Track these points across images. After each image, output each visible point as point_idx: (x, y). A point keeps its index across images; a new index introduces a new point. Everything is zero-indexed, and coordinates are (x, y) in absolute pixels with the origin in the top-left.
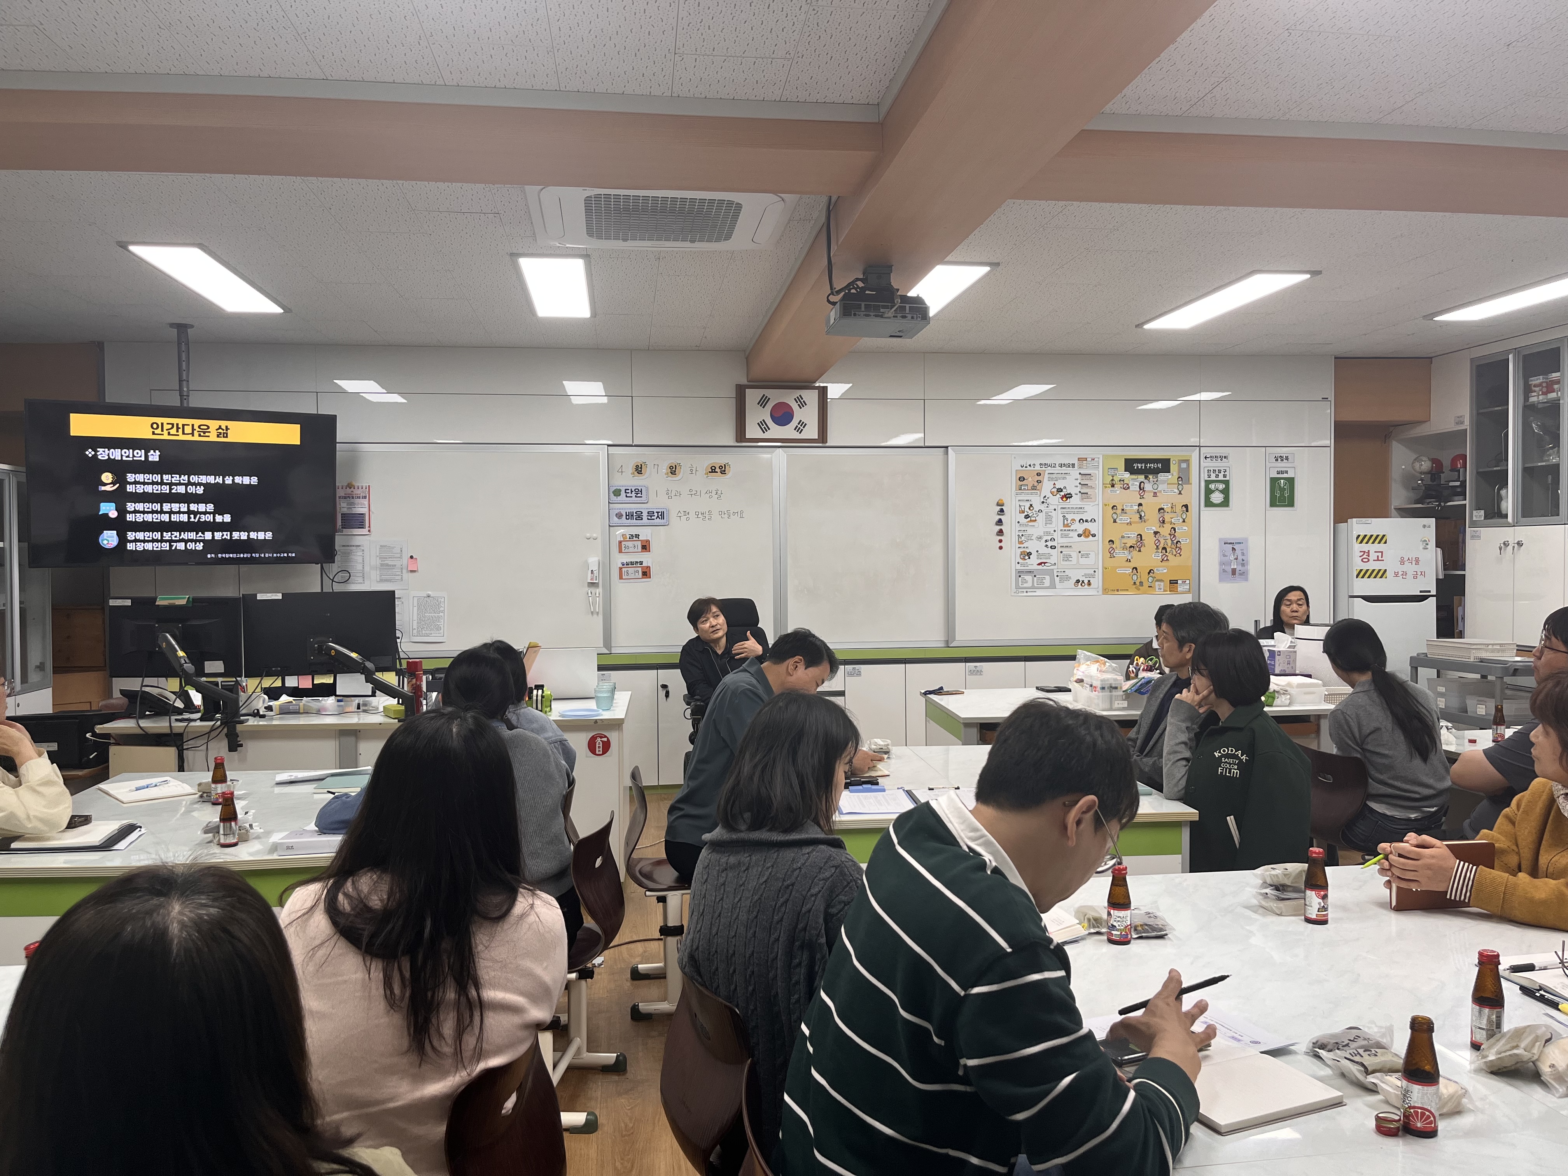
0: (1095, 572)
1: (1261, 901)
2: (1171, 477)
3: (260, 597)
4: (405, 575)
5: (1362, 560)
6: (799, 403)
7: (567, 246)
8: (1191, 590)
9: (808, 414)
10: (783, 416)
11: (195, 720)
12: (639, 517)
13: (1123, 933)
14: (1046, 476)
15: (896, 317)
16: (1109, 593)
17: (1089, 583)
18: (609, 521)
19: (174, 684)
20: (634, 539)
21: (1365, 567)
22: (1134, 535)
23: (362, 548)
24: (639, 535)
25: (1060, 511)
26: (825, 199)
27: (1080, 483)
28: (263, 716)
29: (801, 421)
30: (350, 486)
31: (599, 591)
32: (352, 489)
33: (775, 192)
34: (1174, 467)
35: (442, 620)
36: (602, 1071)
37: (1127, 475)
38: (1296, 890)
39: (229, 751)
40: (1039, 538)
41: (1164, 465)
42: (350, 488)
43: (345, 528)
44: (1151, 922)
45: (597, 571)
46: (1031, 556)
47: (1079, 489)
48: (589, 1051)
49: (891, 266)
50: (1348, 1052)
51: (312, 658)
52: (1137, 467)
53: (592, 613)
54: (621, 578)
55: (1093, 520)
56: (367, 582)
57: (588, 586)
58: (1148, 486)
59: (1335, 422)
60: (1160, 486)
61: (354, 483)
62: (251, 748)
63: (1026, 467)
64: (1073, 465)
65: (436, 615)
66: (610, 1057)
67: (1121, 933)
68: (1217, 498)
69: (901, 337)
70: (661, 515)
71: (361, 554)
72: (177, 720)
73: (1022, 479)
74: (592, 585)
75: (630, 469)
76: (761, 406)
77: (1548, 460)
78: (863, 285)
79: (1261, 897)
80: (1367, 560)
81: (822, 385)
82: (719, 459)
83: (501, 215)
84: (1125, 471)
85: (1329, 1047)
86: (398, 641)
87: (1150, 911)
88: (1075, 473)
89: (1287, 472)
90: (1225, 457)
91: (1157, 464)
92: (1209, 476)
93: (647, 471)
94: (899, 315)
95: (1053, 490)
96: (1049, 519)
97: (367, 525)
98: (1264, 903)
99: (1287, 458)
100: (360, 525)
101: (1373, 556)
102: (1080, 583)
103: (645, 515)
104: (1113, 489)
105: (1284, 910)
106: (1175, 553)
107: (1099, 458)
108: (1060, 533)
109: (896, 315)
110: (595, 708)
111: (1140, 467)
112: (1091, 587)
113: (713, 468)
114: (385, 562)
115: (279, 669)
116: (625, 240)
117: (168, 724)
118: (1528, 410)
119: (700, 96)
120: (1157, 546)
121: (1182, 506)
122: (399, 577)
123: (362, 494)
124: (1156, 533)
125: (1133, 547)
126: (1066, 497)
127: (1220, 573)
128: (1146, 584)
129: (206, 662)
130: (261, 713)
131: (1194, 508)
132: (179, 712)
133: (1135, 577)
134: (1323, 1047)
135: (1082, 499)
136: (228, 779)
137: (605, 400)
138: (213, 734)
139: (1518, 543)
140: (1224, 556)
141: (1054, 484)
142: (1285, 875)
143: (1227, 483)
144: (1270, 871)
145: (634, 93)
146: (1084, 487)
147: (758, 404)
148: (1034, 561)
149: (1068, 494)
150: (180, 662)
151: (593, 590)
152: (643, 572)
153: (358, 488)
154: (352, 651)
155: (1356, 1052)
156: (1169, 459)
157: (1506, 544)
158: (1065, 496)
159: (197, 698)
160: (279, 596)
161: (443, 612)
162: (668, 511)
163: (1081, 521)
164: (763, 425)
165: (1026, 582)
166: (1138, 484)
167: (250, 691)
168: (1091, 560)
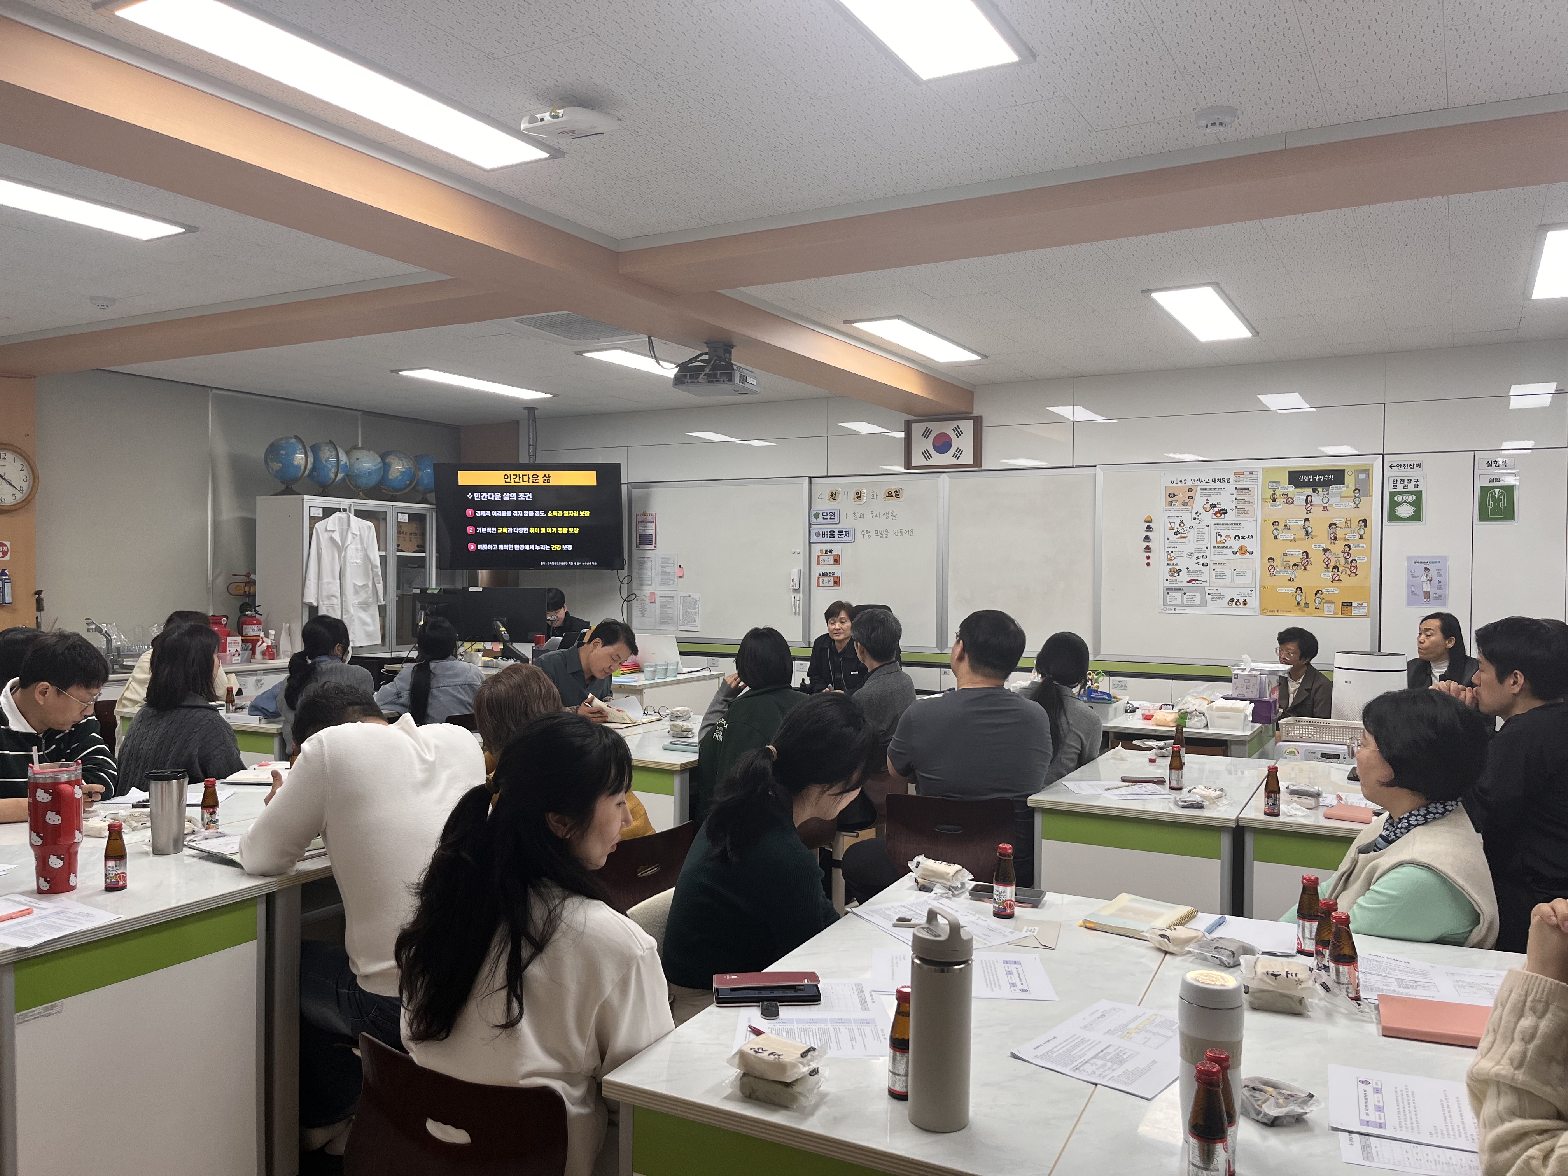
4: (676, 580)
6: (958, 432)
8: (1371, 614)
9: (964, 443)
10: (943, 445)
12: (832, 536)
14: (1199, 491)
16: (1268, 613)
17: (1245, 602)
18: (810, 539)
20: (829, 553)
22: (1298, 553)
23: (651, 559)
24: (832, 551)
25: (1212, 527)
27: (1236, 499)
29: (958, 448)
31: (801, 596)
32: (645, 516)
34: (1349, 479)
35: (698, 615)
37: (1292, 488)
40: (1190, 555)
41: (1338, 477)
43: (640, 544)
45: (798, 580)
46: (1180, 573)
47: (1235, 504)
52: (1304, 479)
53: (796, 614)
54: (818, 586)
55: (1250, 537)
56: (652, 584)
57: (792, 591)
60: (1331, 499)
61: (647, 512)
63: (1177, 483)
64: (1229, 480)
65: (694, 611)
68: (1405, 511)
70: (849, 534)
71: (650, 563)
73: (1173, 495)
74: (796, 591)
75: (827, 496)
76: (925, 437)
81: (978, 415)
82: (894, 485)
84: (1289, 484)
88: (1230, 488)
89: (1504, 480)
90: (1417, 465)
91: (1329, 475)
92: (1395, 487)
93: (839, 497)
95: (1206, 506)
96: (1200, 536)
97: (654, 542)
99: (1503, 463)
100: (649, 542)
102: (1234, 603)
103: (836, 533)
107: (1258, 472)
108: (1213, 550)
111: (1307, 480)
113: (890, 493)
114: (665, 570)
121: (1360, 521)
122: (672, 581)
123: (650, 520)
125: (1298, 565)
126: (1220, 513)
127: (1408, 598)
131: (1374, 523)
133: (1299, 598)
135: (1238, 515)
140: (1414, 576)
141: (1207, 500)
143: (1419, 495)
146: (1239, 502)
147: (923, 435)
148: (1184, 577)
149: (1223, 510)
151: (798, 595)
152: (836, 581)
153: (651, 516)
156: (1343, 471)
160: (481, 589)
161: (698, 608)
162: (854, 530)
163: (1237, 537)
164: (926, 454)
165: (1175, 599)
166: (1305, 498)
168: (1247, 579)
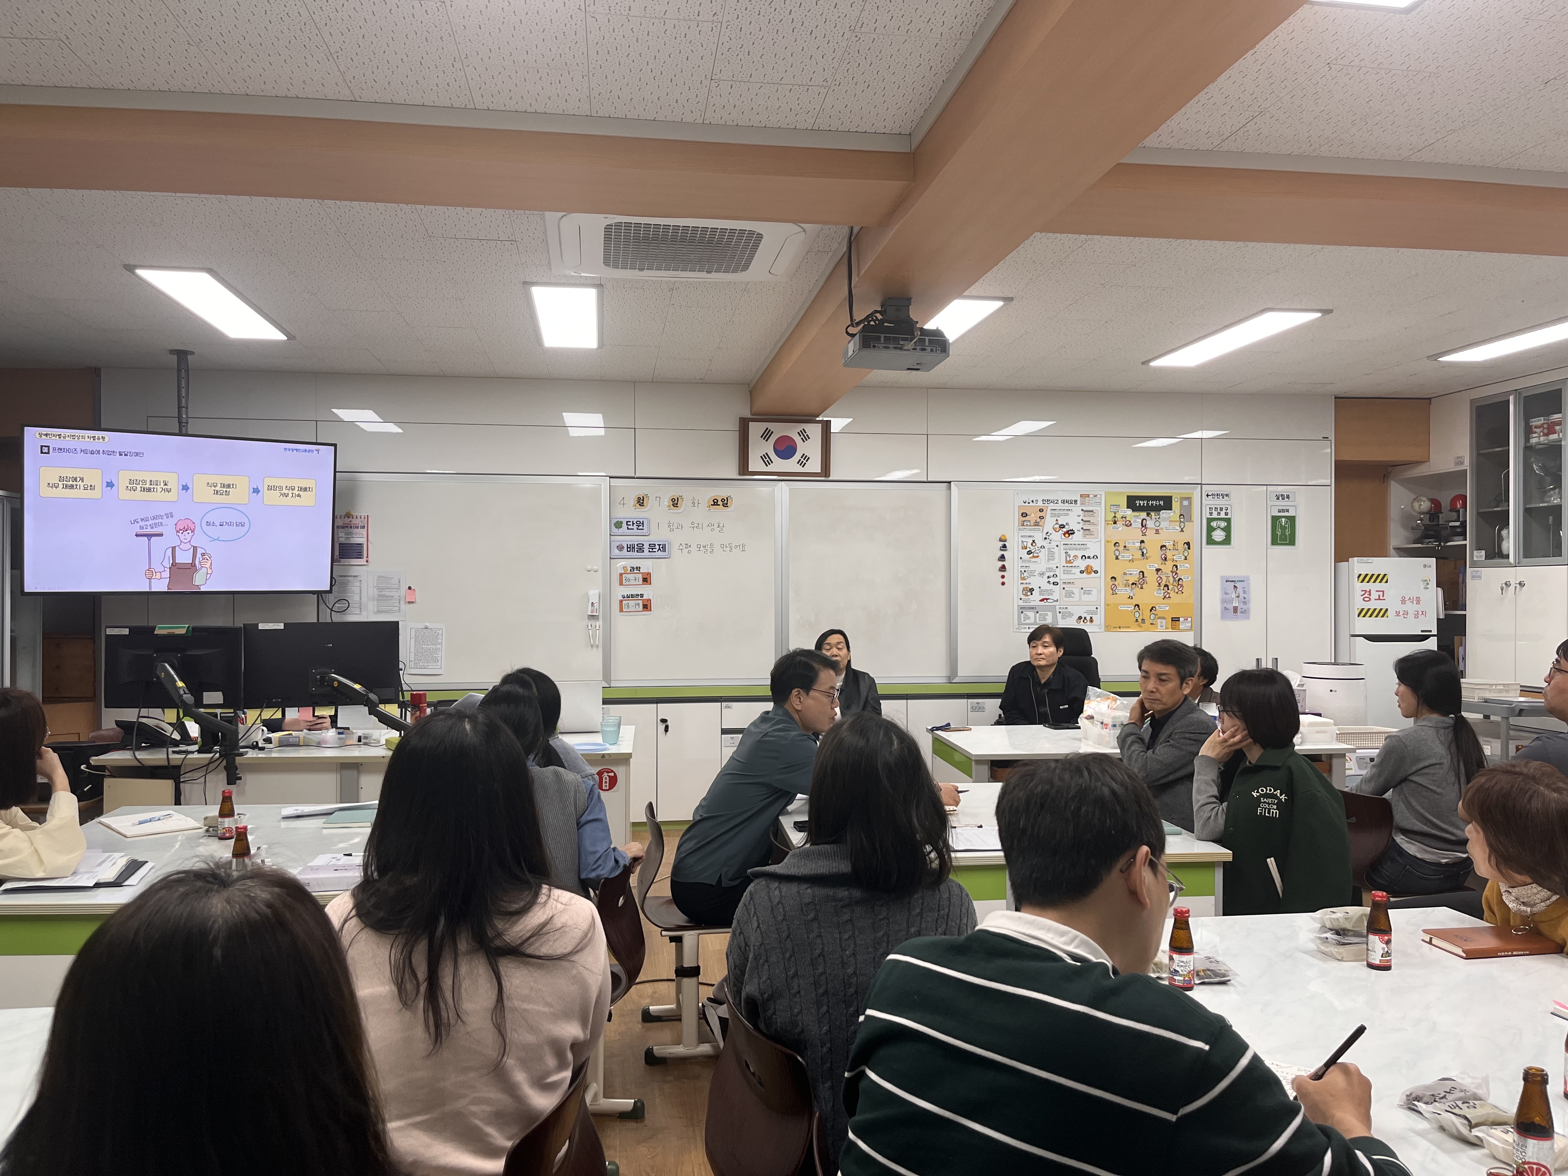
0: (1097, 608)
1: (1320, 946)
2: (1173, 514)
3: (261, 626)
4: (403, 606)
5: (1363, 599)
6: (802, 436)
7: (582, 274)
8: (1193, 628)
9: (811, 448)
10: (786, 449)
11: (193, 752)
12: (641, 549)
13: (1187, 978)
14: (1049, 512)
15: (916, 349)
16: (1112, 630)
17: (1091, 620)
18: (610, 553)
19: (171, 715)
20: (635, 571)
21: (1366, 606)
22: (1136, 572)
23: (360, 579)
24: (640, 568)
25: (1062, 547)
26: (846, 230)
27: (1082, 520)
28: (262, 749)
29: (804, 454)
30: (348, 515)
31: (599, 623)
32: (351, 519)
33: (795, 222)
34: (1175, 505)
35: (440, 652)
36: (618, 1117)
37: (1129, 512)
38: (1357, 934)
39: (228, 784)
40: (1042, 574)
41: (1166, 503)
42: (349, 518)
43: (342, 558)
44: (1213, 967)
45: (598, 604)
46: (1033, 592)
47: (1081, 526)
48: (605, 1097)
49: (910, 299)
50: (1447, 1104)
51: (314, 689)
52: (1140, 504)
53: (592, 646)
54: (621, 610)
55: (1095, 557)
56: (364, 613)
57: (588, 618)
58: (1150, 523)
59: (1335, 461)
60: (1162, 523)
61: (352, 513)
62: (250, 781)
63: (1029, 503)
64: (1076, 501)
65: (434, 647)
66: (627, 1103)
67: (1185, 978)
68: (1219, 535)
69: (918, 369)
70: (662, 548)
71: (358, 584)
72: (174, 752)
73: (1024, 515)
74: (592, 617)
75: (632, 501)
76: (764, 439)
77: (1549, 502)
78: (881, 317)
79: (1319, 941)
80: (1368, 599)
81: (825, 419)
82: (721, 491)
83: (518, 243)
84: (1128, 508)
85: (1425, 1099)
86: (401, 672)
87: (1210, 955)
88: (1077, 509)
89: (1288, 511)
90: (1227, 495)
91: (1159, 501)
92: (1211, 514)
93: (650, 503)
94: (918, 348)
95: (1056, 526)
96: (1051, 556)
97: (365, 555)
98: (1323, 948)
99: (1288, 497)
100: (358, 555)
101: (1374, 595)
102: (1082, 620)
103: (646, 547)
104: (1115, 525)
105: (1344, 955)
106: (1177, 591)
107: (1101, 495)
108: (1062, 569)
109: (915, 347)
110: (601, 742)
111: (1142, 505)
112: (1093, 624)
113: (715, 501)
114: (383, 593)
115: (280, 700)
116: (641, 269)
117: (165, 756)
118: (1528, 450)
119: (731, 123)
120: (1159, 584)
121: (1184, 544)
122: (397, 609)
123: (360, 524)
124: (1158, 570)
125: (1136, 584)
126: (1068, 534)
127: (1222, 613)
128: (1148, 622)
129: (204, 693)
130: (260, 745)
131: (1195, 545)
132: (176, 743)
133: (1137, 615)
134: (1418, 1099)
135: (1085, 536)
136: (236, 813)
137: (602, 432)
138: (212, 767)
139: (1520, 584)
140: (1226, 594)
141: (1057, 520)
142: (1346, 919)
143: (1228, 521)
144: (1330, 915)
145: (666, 120)
146: (1086, 523)
147: (762, 437)
148: (1036, 597)
149: (1071, 530)
150: (179, 692)
151: (593, 622)
152: (644, 605)
153: (357, 518)
154: (356, 682)
155: (1455, 1105)
156: (1171, 497)
157: (1507, 584)
158: (1067, 532)
159: (194, 729)
160: (281, 626)
161: (441, 644)
162: (670, 544)
163: (1084, 557)
164: (766, 458)
165: (1029, 618)
166: (1140, 521)
167: (249, 723)
168: (1092, 598)
